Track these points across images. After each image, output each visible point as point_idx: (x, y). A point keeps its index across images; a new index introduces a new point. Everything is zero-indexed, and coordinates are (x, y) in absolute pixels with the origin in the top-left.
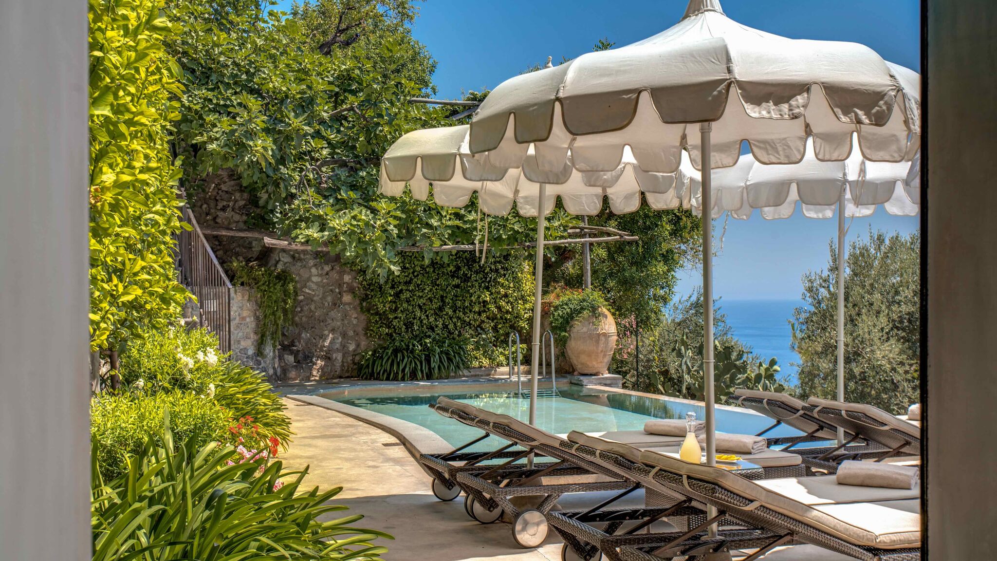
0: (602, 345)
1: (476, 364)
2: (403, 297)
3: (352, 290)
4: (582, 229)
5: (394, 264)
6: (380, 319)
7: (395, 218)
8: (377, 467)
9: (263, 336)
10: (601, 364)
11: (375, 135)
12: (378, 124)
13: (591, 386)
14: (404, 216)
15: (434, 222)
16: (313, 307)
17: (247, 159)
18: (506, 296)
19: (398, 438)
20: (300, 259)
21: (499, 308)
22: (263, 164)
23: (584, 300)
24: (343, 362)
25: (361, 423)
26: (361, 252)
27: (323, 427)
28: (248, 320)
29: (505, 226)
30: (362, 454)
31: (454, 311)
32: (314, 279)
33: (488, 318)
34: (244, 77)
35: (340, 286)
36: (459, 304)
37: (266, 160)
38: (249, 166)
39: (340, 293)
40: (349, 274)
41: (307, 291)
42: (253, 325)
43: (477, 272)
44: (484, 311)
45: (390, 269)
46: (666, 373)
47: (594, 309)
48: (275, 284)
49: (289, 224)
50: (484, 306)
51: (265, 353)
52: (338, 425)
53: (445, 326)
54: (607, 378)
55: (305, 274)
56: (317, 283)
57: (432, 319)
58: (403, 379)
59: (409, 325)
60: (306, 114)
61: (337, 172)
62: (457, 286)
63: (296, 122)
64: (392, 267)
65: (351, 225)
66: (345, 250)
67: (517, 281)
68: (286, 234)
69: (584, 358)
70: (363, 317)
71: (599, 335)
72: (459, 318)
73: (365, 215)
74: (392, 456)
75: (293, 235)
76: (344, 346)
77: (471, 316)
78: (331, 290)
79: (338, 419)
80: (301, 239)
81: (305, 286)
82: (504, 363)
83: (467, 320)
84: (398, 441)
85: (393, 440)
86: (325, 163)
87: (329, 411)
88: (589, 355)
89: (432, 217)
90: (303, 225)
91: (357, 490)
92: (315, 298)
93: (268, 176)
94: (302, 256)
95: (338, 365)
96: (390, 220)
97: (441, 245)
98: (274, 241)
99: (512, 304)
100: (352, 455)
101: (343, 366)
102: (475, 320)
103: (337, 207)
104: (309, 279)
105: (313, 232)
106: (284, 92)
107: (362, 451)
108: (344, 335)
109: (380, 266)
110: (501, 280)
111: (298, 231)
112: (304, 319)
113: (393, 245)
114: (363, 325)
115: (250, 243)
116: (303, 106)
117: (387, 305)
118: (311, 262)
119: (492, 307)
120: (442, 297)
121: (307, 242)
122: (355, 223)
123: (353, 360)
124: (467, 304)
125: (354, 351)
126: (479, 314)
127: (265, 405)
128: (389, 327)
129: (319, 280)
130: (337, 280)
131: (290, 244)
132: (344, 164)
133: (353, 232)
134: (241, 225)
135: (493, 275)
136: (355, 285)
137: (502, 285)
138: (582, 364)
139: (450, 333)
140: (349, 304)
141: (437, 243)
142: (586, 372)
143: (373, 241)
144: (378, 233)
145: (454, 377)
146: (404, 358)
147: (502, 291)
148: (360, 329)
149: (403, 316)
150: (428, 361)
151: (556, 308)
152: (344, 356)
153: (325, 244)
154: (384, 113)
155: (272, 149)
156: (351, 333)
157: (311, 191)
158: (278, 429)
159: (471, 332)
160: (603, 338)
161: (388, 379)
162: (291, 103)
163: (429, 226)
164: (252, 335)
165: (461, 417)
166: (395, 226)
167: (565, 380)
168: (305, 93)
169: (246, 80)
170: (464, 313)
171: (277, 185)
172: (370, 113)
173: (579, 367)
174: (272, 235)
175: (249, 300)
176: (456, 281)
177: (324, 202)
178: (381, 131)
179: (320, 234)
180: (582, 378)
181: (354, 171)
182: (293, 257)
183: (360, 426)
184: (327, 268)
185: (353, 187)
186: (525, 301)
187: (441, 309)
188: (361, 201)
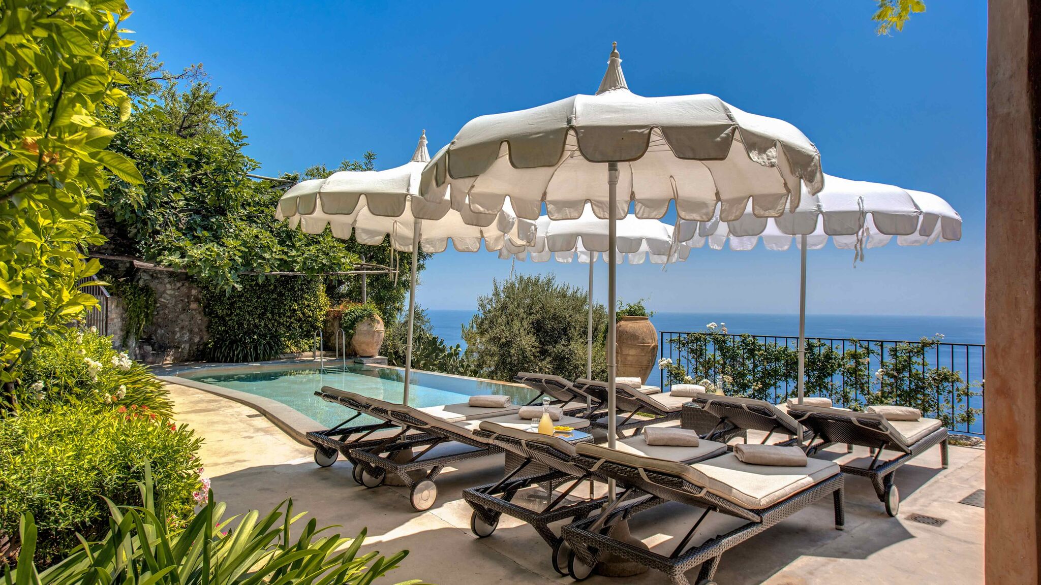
0: (376, 338)
1: (288, 350)
2: (236, 306)
3: (197, 300)
4: (362, 265)
5: (237, 282)
6: (219, 320)
7: (239, 250)
8: (252, 437)
9: (128, 332)
10: (375, 350)
11: (224, 194)
12: (226, 187)
13: (369, 364)
14: (247, 250)
15: (267, 256)
16: (167, 312)
17: (122, 201)
18: (308, 306)
19: (257, 410)
20: (157, 278)
21: (304, 314)
22: (136, 206)
23: (365, 310)
24: (190, 350)
25: (221, 398)
26: (213, 274)
27: (191, 402)
28: (115, 320)
29: (316, 261)
30: (234, 426)
31: (273, 316)
32: (168, 292)
33: (296, 320)
34: (119, 142)
35: (188, 297)
36: (276, 311)
37: (139, 203)
38: (122, 207)
39: (188, 302)
40: (195, 289)
41: (163, 300)
42: (120, 324)
43: (289, 290)
44: (293, 316)
45: (234, 286)
46: (396, 353)
47: (370, 316)
48: (139, 295)
49: (154, 252)
50: (294, 313)
51: (129, 344)
52: (203, 400)
53: (266, 326)
54: (378, 359)
55: (160, 288)
56: (170, 295)
57: (257, 321)
58: (237, 362)
59: (240, 325)
60: (172, 174)
61: (193, 216)
62: (275, 299)
63: (163, 179)
64: (236, 285)
65: (206, 254)
66: (200, 272)
67: (316, 296)
68: (152, 258)
69: (364, 347)
70: (206, 319)
71: (374, 332)
72: (275, 320)
73: (216, 248)
74: (259, 427)
75: (158, 260)
76: (190, 339)
77: (285, 319)
78: (182, 300)
79: (201, 396)
80: (165, 263)
81: (161, 297)
82: (308, 349)
83: (282, 321)
84: (258, 413)
85: (254, 412)
86: (182, 211)
87: (191, 389)
88: (368, 345)
89: (266, 252)
90: (166, 253)
91: (245, 461)
92: (169, 306)
93: (137, 216)
94: (159, 275)
95: (186, 352)
96: (237, 252)
97: (271, 271)
98: (142, 264)
99: (312, 311)
100: (226, 427)
101: (189, 352)
102: (287, 322)
103: (194, 241)
104: (164, 292)
105: (175, 258)
106: (153, 156)
107: (233, 423)
108: (191, 331)
109: (227, 284)
110: (306, 296)
111: (163, 257)
112: (159, 320)
113: (236, 270)
114: (206, 324)
115: (117, 265)
116: (169, 168)
117: (224, 311)
118: (166, 280)
119: (299, 313)
120: (264, 306)
121: (170, 265)
122: (209, 253)
123: (198, 349)
124: (282, 311)
125: (199, 342)
126: (290, 317)
127: (152, 392)
128: (226, 326)
129: (173, 292)
130: (186, 293)
131: (155, 266)
132: (197, 212)
133: (207, 260)
134: (110, 252)
135: (300, 293)
136: (200, 297)
137: (306, 299)
138: (363, 350)
139: (269, 330)
140: (195, 310)
141: (268, 270)
142: (365, 355)
143: (222, 266)
144: (226, 261)
145: (274, 359)
146: (238, 347)
147: (306, 303)
148: (203, 327)
149: (236, 319)
150: (256, 349)
151: (346, 315)
152: (190, 346)
153: (185, 267)
154: (231, 179)
155: (143, 196)
156: (196, 330)
157: (173, 229)
158: (163, 411)
159: (284, 329)
160: (376, 334)
161: (225, 362)
162: (159, 164)
163: (264, 259)
164: (118, 332)
165: (351, 404)
166: (239, 257)
167: (351, 361)
168: (170, 158)
169: (121, 145)
170: (280, 317)
171: (145, 224)
172: (220, 178)
173: (361, 352)
174: (139, 259)
175: (117, 306)
176: (275, 296)
177: (183, 237)
178: (227, 192)
179: (181, 260)
180: (363, 359)
181: (205, 218)
182: (152, 276)
183: (221, 400)
184: (179, 285)
185: (205, 228)
186: (321, 310)
187: (264, 314)
188: (212, 239)
